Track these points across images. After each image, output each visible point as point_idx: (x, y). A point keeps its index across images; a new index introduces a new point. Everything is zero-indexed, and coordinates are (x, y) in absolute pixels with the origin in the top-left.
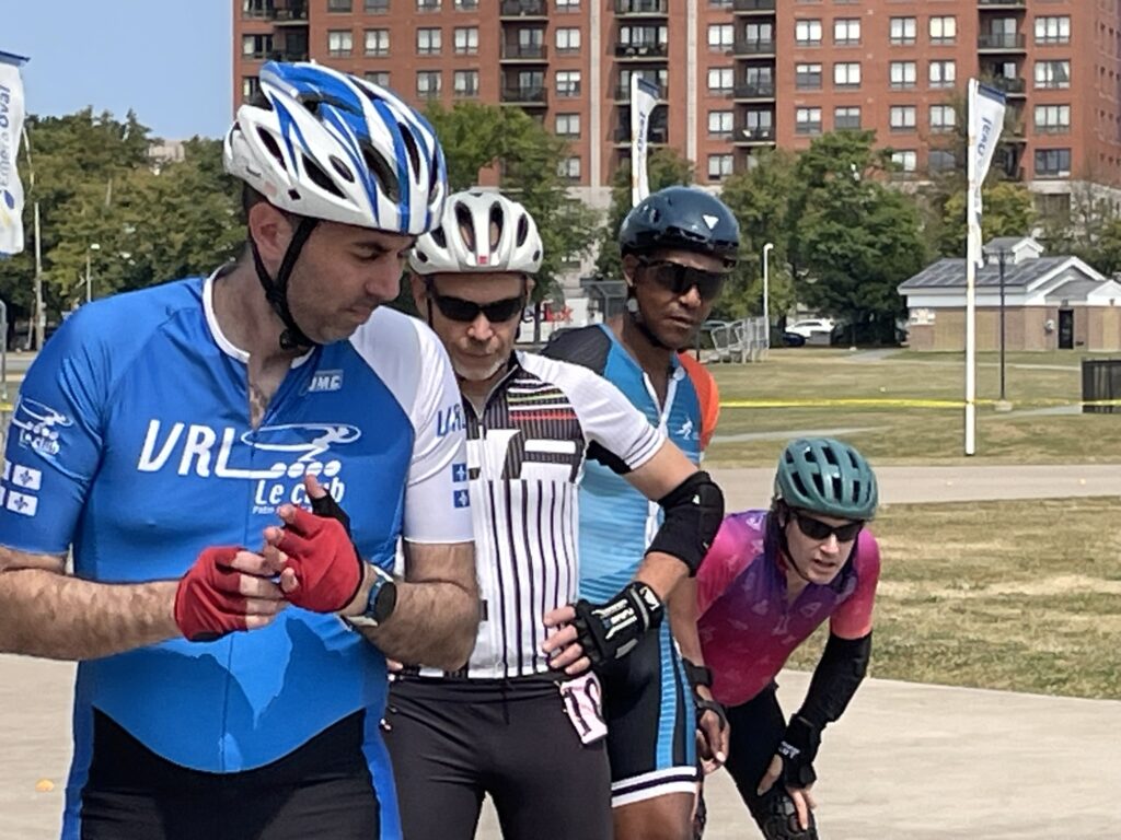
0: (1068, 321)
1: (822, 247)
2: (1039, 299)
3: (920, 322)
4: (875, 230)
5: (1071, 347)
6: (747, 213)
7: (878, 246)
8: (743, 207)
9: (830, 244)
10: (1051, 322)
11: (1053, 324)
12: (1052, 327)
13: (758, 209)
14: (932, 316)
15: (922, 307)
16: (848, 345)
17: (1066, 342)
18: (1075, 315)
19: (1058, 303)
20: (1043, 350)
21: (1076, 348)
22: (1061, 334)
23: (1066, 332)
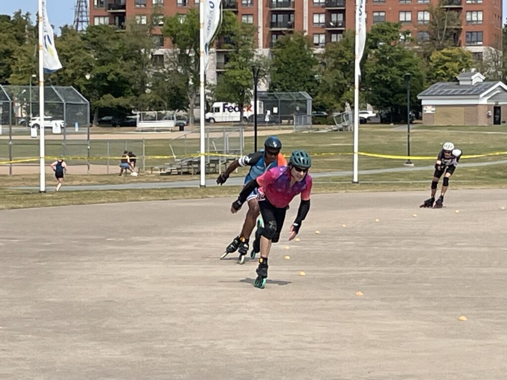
0: (498, 111)
1: (377, 76)
2: (484, 101)
3: (427, 112)
4: (401, 68)
5: (499, 123)
6: (342, 61)
7: (403, 76)
8: (339, 58)
9: (381, 75)
10: (490, 112)
11: (491, 113)
12: (490, 114)
13: (346, 59)
14: (434, 109)
15: (429, 105)
16: (389, 123)
17: (497, 122)
18: (502, 109)
19: (494, 103)
20: (486, 125)
21: (502, 124)
22: (495, 118)
23: (497, 116)
